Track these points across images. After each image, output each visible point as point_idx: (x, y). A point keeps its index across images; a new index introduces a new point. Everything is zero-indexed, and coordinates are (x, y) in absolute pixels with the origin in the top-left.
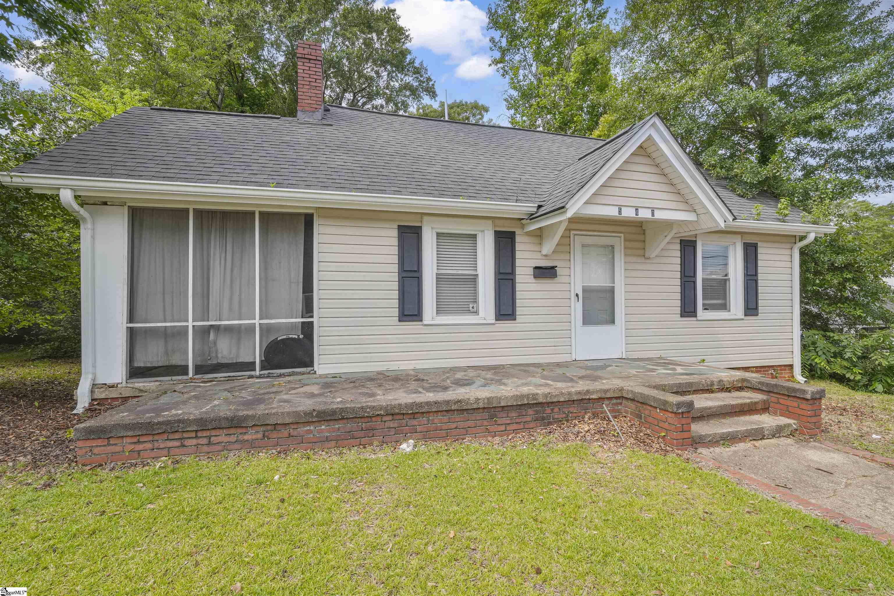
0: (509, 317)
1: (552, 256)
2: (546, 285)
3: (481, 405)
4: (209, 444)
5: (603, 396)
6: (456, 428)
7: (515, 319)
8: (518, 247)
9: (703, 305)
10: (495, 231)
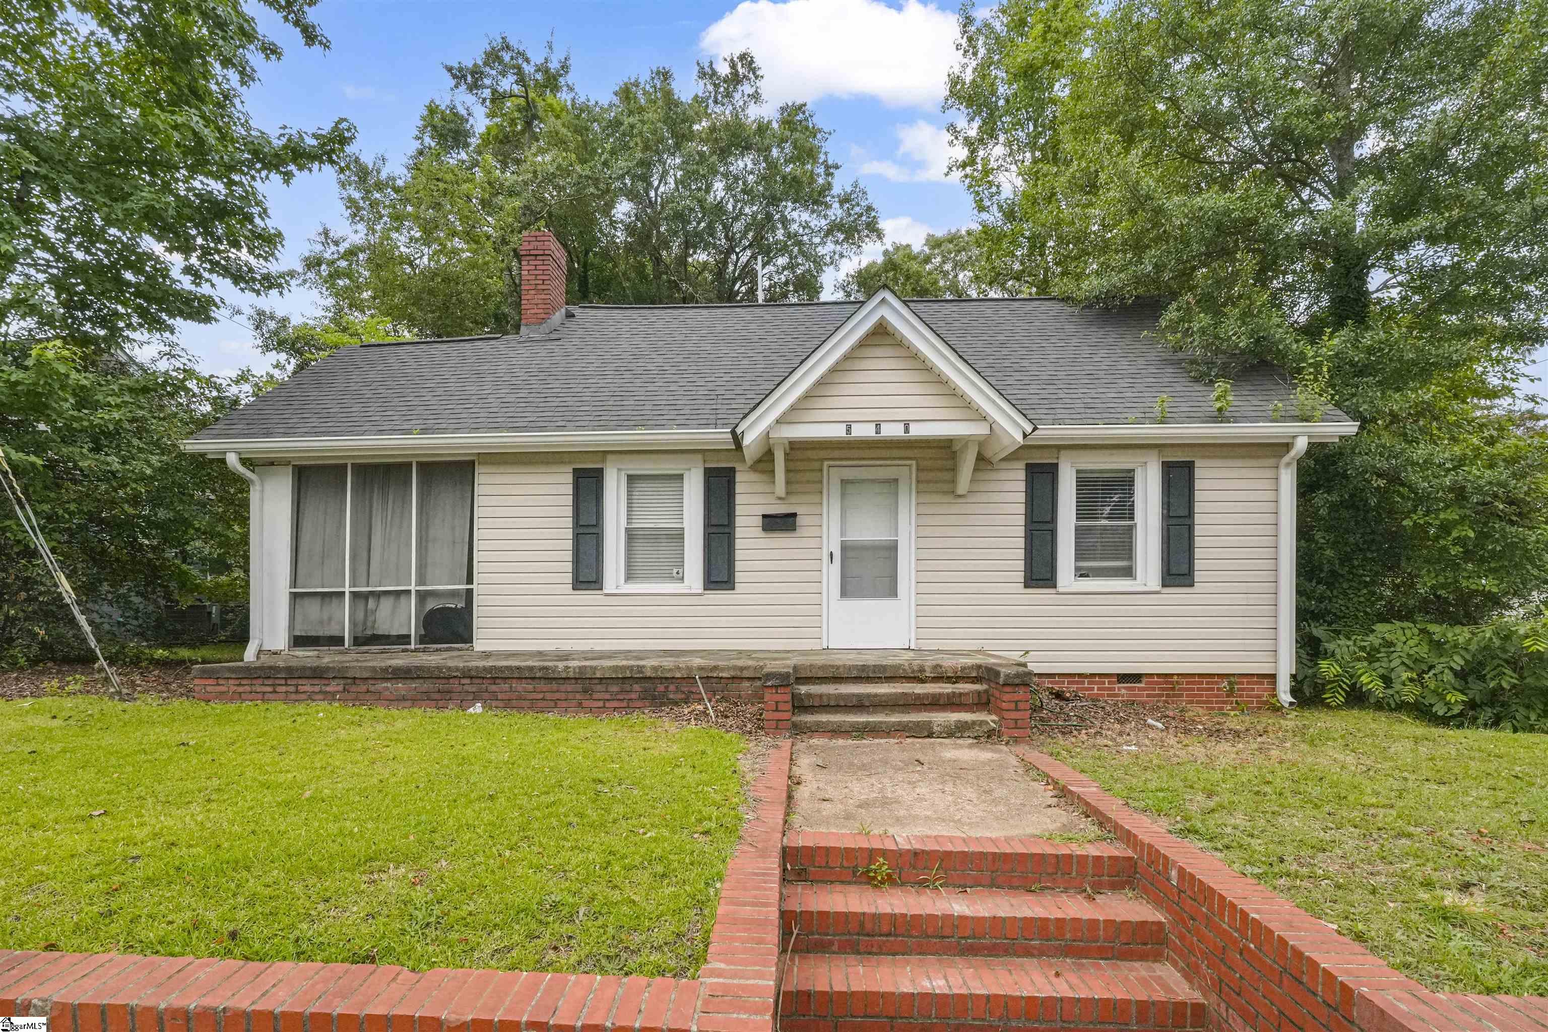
0: (725, 586)
1: (793, 499)
2: (780, 540)
3: (571, 675)
4: (297, 692)
5: (739, 674)
6: (543, 699)
7: (733, 589)
8: (739, 488)
9: (1077, 569)
10: (705, 469)
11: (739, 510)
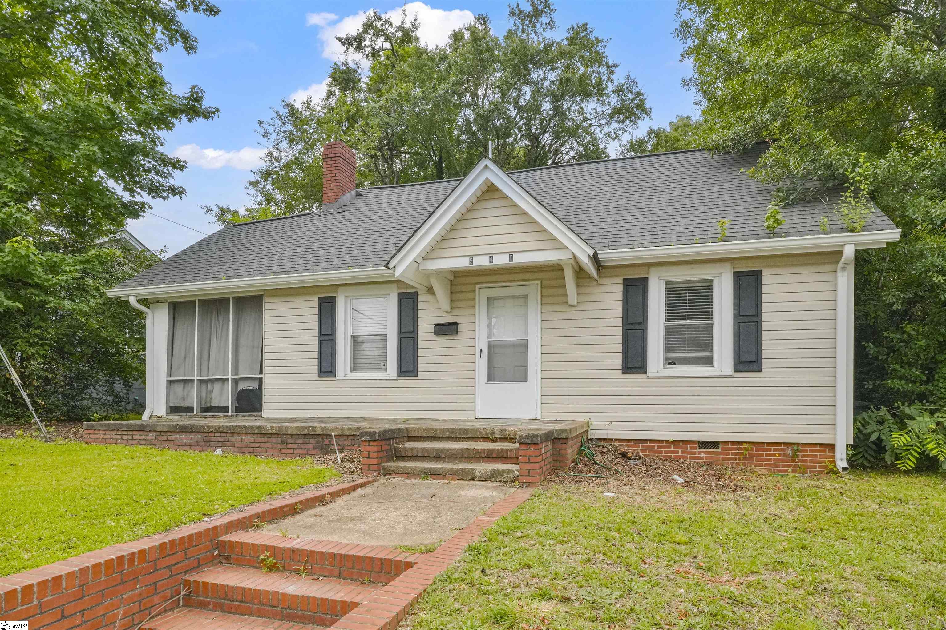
0: (411, 374)
1: (455, 312)
2: (447, 341)
3: (274, 432)
6: (259, 447)
7: (417, 376)
8: (420, 306)
9: (666, 359)
10: (398, 293)
11: (420, 321)
